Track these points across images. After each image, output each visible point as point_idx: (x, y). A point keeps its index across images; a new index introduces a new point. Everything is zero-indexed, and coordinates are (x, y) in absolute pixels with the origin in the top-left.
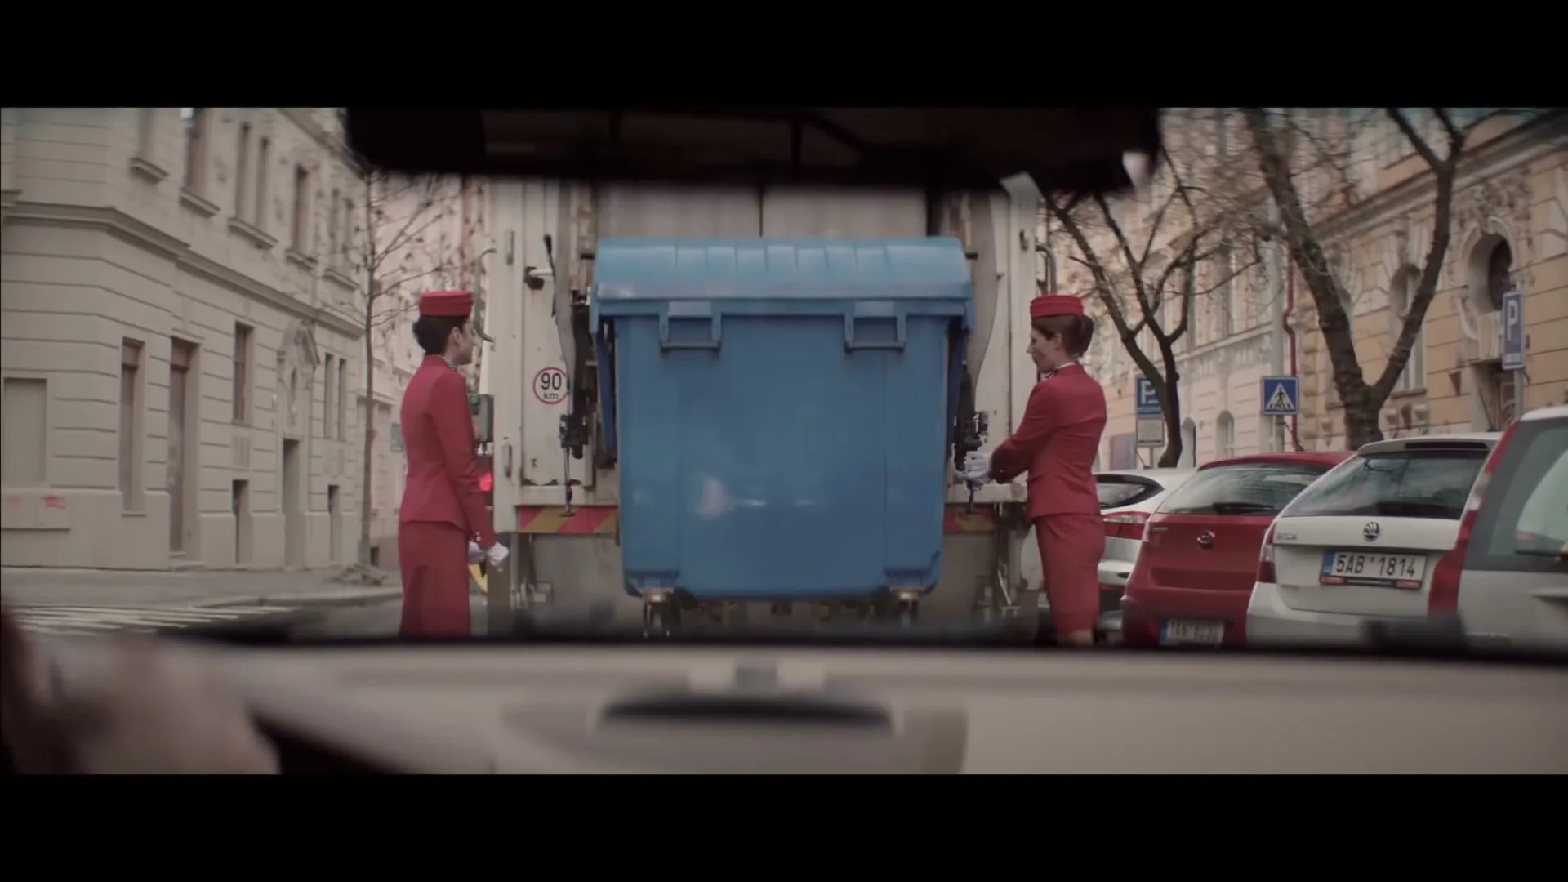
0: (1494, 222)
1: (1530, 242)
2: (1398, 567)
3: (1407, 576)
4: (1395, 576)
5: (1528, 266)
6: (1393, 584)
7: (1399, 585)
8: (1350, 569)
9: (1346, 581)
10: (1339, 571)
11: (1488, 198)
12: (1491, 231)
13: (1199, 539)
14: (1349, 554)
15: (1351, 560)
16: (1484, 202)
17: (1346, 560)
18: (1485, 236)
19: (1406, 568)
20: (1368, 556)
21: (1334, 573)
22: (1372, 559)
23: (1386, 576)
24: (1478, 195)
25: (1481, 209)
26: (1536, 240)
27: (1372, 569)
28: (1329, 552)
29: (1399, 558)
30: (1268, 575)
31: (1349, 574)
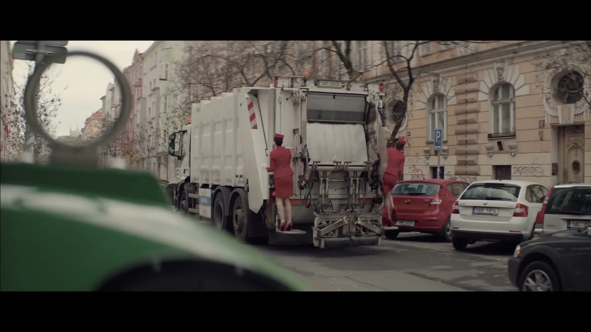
0: (398, 96)
1: (412, 104)
2: (492, 211)
3: (494, 213)
4: (491, 213)
5: (411, 111)
6: (491, 214)
7: (493, 214)
8: (480, 211)
9: (479, 214)
10: (477, 212)
11: (396, 89)
12: (397, 99)
13: (405, 202)
14: (479, 208)
15: (480, 209)
16: (395, 90)
17: (479, 209)
18: (394, 100)
19: (494, 211)
20: (484, 208)
21: (476, 212)
22: (485, 209)
23: (489, 213)
24: (393, 87)
25: (394, 92)
26: (414, 103)
27: (485, 211)
28: (474, 208)
29: (492, 209)
30: (457, 212)
31: (479, 212)
